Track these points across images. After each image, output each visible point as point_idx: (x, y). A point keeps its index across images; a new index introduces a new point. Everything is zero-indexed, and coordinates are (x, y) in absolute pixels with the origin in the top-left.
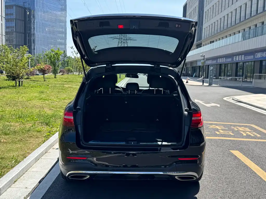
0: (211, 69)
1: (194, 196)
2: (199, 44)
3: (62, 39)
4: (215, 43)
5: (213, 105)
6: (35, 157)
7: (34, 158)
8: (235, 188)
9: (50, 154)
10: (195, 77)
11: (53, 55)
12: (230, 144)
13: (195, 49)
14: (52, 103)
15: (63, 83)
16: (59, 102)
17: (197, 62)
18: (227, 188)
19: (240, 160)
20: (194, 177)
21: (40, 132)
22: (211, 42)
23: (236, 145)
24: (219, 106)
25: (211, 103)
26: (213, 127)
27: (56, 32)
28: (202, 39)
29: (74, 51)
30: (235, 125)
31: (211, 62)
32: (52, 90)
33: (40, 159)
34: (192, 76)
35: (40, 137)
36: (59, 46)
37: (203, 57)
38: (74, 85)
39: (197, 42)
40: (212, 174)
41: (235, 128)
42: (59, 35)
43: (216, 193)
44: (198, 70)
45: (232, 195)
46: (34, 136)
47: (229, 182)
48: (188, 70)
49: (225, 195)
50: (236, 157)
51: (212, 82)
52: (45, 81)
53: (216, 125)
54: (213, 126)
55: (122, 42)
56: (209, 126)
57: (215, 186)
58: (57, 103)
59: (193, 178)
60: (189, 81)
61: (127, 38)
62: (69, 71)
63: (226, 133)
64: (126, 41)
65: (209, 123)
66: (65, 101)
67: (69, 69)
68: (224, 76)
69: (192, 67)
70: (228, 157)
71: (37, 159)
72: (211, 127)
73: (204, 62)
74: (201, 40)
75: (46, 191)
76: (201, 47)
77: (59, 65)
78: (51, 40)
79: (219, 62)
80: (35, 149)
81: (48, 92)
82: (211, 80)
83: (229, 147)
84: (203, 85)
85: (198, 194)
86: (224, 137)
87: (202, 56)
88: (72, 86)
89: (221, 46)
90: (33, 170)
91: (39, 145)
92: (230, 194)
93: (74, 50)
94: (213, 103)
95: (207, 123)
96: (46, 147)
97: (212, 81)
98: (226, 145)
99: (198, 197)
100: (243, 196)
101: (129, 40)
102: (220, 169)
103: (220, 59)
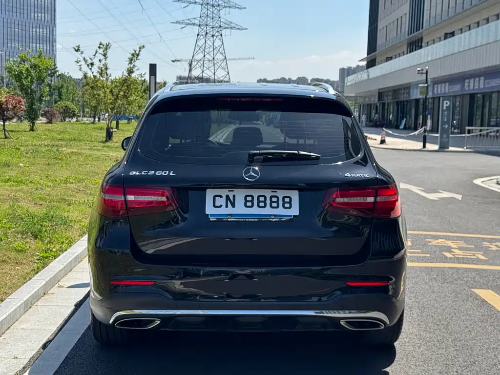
0: (445, 105)
1: (383, 370)
2: (416, 41)
3: (45, 27)
4: (456, 37)
5: (446, 195)
6: (25, 299)
7: (22, 302)
8: (474, 356)
9: (54, 296)
10: (405, 128)
11: (27, 70)
12: (475, 278)
13: (405, 53)
14: (37, 189)
15: (56, 143)
16: (54, 187)
17: (411, 90)
18: (457, 356)
19: (493, 307)
20: (380, 323)
21: (21, 251)
22: (447, 36)
23: (489, 279)
24: (460, 199)
25: (440, 192)
26: (438, 243)
27: (25, 7)
28: (424, 28)
29: (84, 59)
30: (493, 239)
31: (447, 89)
32: (31, 159)
33: (34, 307)
34: (397, 127)
35: (25, 261)
36: (34, 45)
37: (425, 75)
38: (86, 149)
39: (410, 36)
40: (425, 332)
41: (491, 246)
42: (36, 15)
43: (430, 365)
44: (413, 110)
45: (465, 368)
46: (10, 259)
47: (461, 347)
48: (386, 111)
49: (449, 368)
50: (484, 301)
51: (448, 141)
52: (6, 137)
53: (448, 238)
54: (440, 240)
55: (207, 33)
56: (429, 242)
57: (431, 354)
58: (49, 189)
59: (378, 325)
60: (388, 139)
61: (222, 24)
62: (67, 113)
63: (469, 255)
64: (218, 32)
65: (431, 235)
66: (68, 185)
67: (66, 107)
68: (482, 126)
69: (397, 102)
70: (467, 301)
71: (28, 306)
72: (435, 242)
73: (427, 87)
74: (421, 30)
75: (61, 362)
76: (421, 47)
77: (42, 95)
78: (13, 29)
79: (467, 88)
80: (19, 287)
81: (21, 164)
82: (445, 136)
83: (472, 282)
84: (425, 149)
85: (391, 366)
86: (464, 263)
87: (423, 73)
88: (79, 151)
89: (472, 46)
90: (22, 326)
91: (26, 279)
92: (460, 366)
93: (83, 55)
94: (444, 190)
95: (425, 235)
96: (44, 282)
97: (448, 137)
98: (465, 279)
99: (390, 372)
100: (488, 369)
101: (226, 28)
102: (445, 323)
103: (472, 80)
